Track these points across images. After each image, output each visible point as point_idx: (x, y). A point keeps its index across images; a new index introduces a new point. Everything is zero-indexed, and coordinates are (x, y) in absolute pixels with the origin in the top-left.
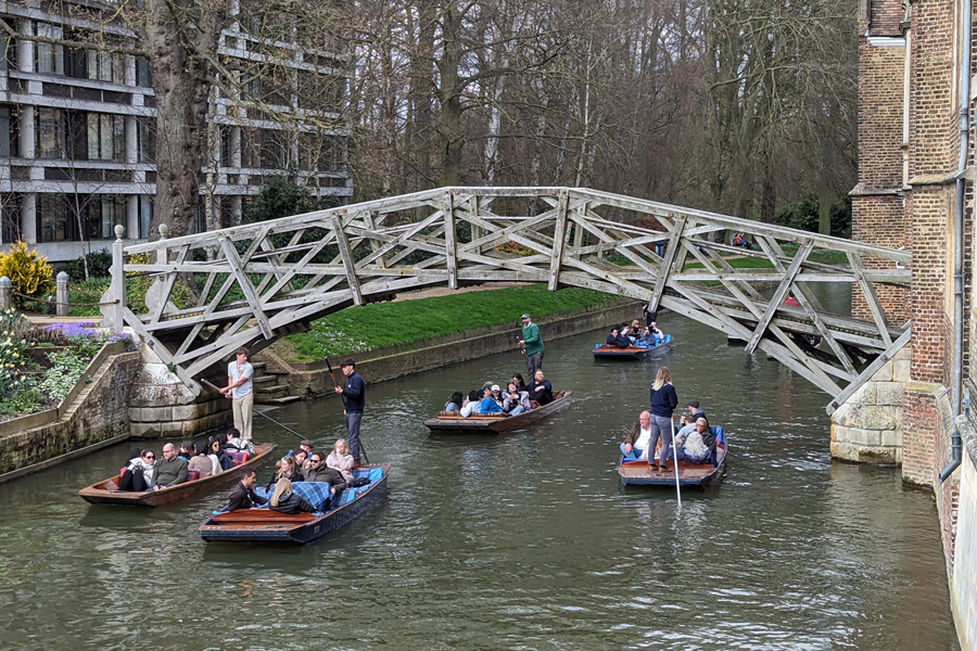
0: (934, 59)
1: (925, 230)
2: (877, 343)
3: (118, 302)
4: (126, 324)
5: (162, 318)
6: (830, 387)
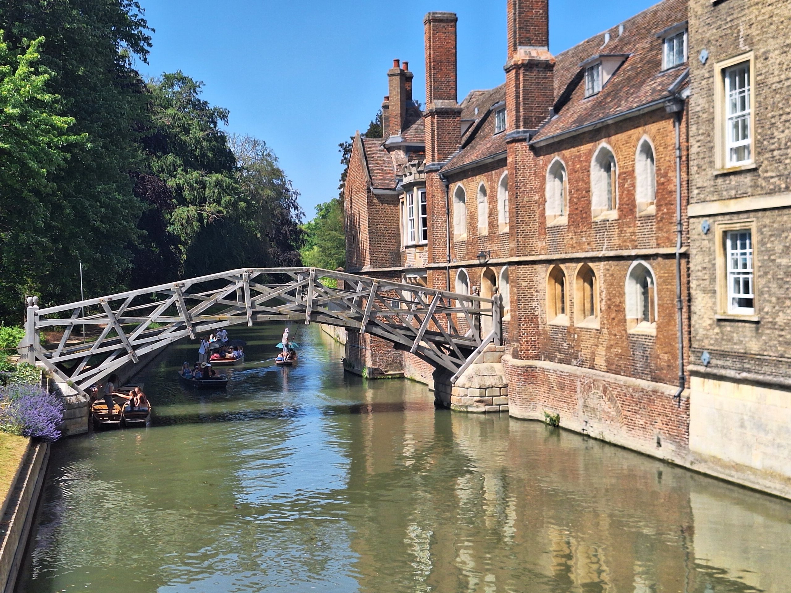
0: (526, 199)
1: (524, 284)
2: (474, 344)
3: (32, 346)
4: (37, 359)
6: (452, 367)
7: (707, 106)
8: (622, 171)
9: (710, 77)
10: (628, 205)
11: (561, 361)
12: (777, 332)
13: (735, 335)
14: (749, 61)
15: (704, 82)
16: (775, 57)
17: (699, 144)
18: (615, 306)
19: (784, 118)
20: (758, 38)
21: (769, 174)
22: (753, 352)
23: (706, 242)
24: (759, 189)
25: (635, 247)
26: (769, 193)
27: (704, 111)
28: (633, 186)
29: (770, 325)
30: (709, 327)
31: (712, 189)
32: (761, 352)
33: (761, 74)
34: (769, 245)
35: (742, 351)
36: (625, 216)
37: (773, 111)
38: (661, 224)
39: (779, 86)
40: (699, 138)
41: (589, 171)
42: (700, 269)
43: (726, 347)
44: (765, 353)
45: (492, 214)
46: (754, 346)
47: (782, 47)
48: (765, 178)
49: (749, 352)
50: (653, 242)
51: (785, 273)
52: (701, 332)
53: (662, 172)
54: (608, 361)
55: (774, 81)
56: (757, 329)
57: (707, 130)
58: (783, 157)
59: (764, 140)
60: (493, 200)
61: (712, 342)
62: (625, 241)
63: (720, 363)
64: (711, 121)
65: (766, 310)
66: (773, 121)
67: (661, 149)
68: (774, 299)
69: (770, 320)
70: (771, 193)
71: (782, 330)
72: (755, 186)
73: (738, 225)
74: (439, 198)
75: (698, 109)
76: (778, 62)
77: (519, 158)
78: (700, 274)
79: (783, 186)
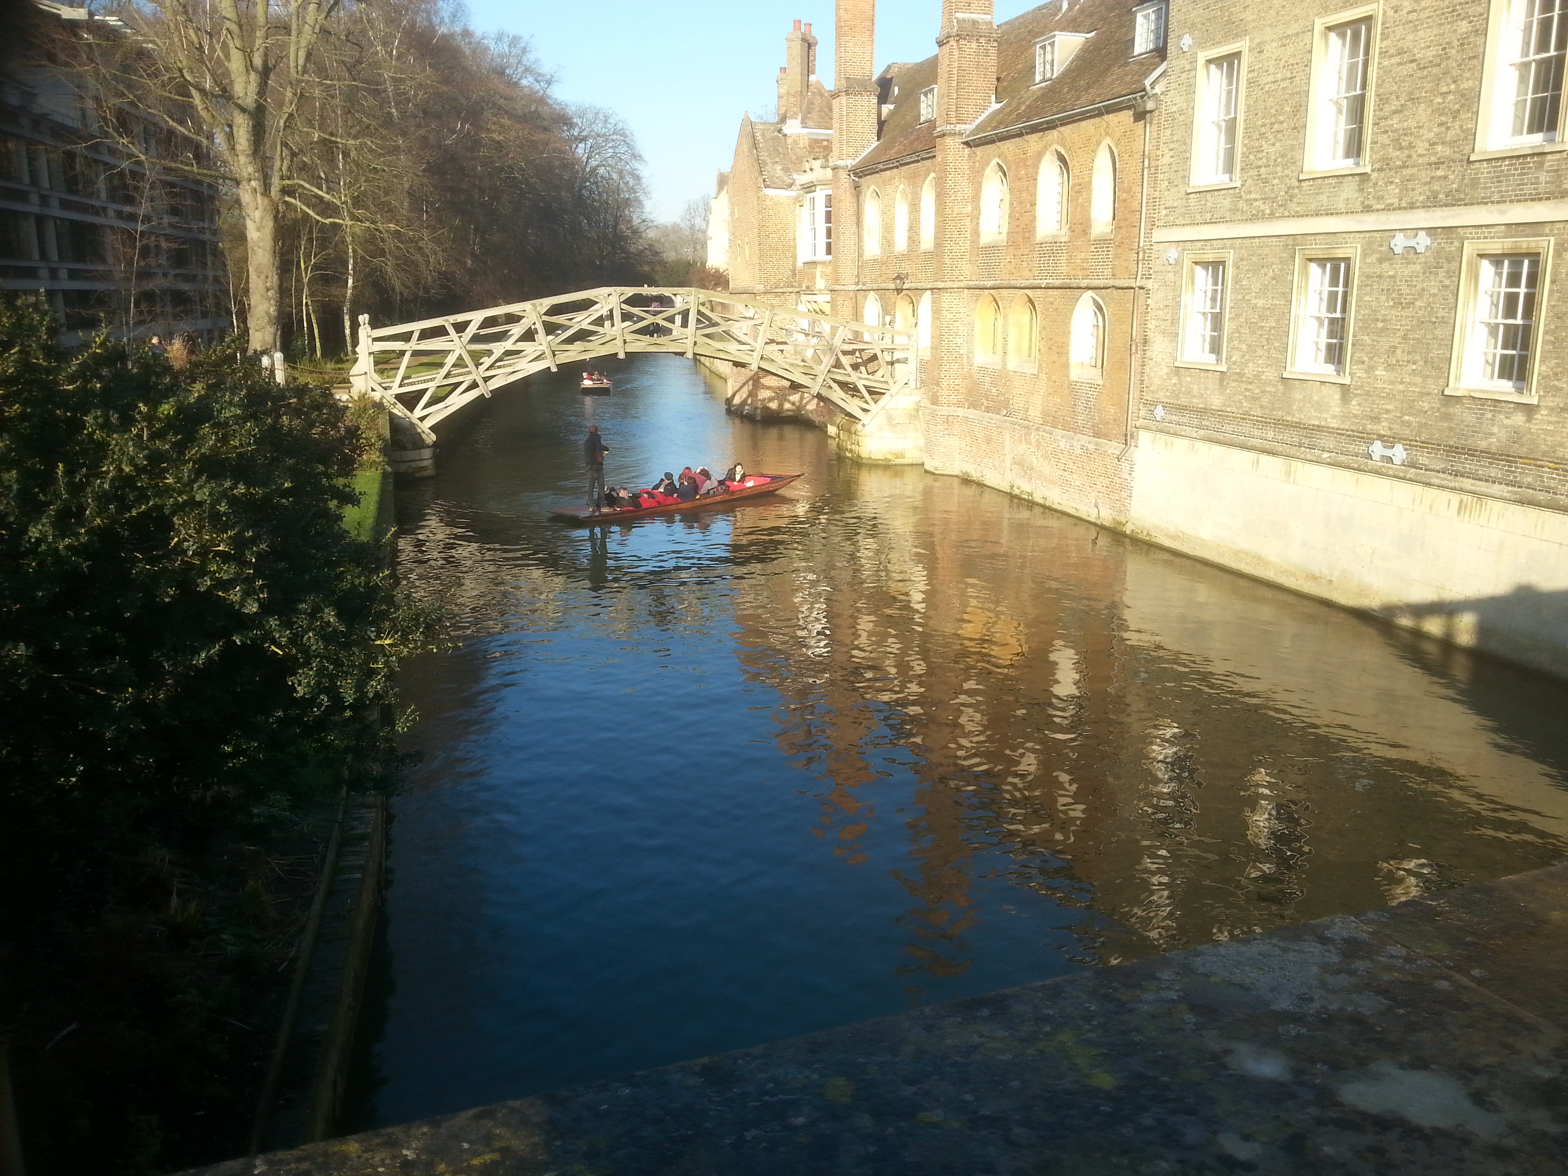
1: (950, 316)
2: (885, 386)
3: (366, 373)
4: (373, 390)
5: (400, 386)
6: (859, 413)
7: (1185, 106)
8: (1077, 181)
9: (1191, 70)
10: (1081, 224)
11: (988, 410)
12: (1244, 386)
13: (1195, 387)
14: (1239, 53)
15: (1184, 76)
16: (1272, 50)
17: (1172, 153)
18: (1058, 347)
19: (1276, 127)
20: (1254, 24)
21: (1253, 196)
22: (1213, 407)
23: (1171, 275)
24: (1240, 213)
25: (1086, 277)
26: (1250, 219)
27: (1181, 112)
28: (1089, 200)
29: (1236, 377)
30: (1165, 377)
31: (1184, 210)
32: (1223, 408)
33: (1253, 71)
34: (1244, 283)
35: (1202, 406)
36: (1077, 238)
37: (1263, 118)
38: (1120, 250)
39: (1274, 87)
40: (1172, 146)
41: (1035, 179)
42: (1161, 306)
43: (1183, 401)
44: (1228, 410)
45: (914, 229)
46: (1216, 402)
47: (1281, 39)
48: (1247, 200)
49: (1209, 407)
50: (1108, 272)
51: (1260, 316)
52: (1156, 381)
53: (1126, 185)
54: (1045, 413)
55: (1268, 80)
56: (1222, 380)
57: (1182, 136)
58: (1271, 176)
59: (1250, 153)
60: (915, 207)
61: (1168, 394)
62: (1074, 269)
63: (1174, 418)
64: (1189, 126)
65: (1234, 359)
66: (1263, 130)
67: (1126, 157)
68: (1244, 347)
69: (1238, 371)
70: (1255, 218)
71: (1250, 383)
72: (1234, 210)
73: (1211, 256)
74: (846, 204)
75: (1174, 109)
76: (1274, 57)
77: (950, 158)
78: (1161, 312)
79: (1268, 211)
